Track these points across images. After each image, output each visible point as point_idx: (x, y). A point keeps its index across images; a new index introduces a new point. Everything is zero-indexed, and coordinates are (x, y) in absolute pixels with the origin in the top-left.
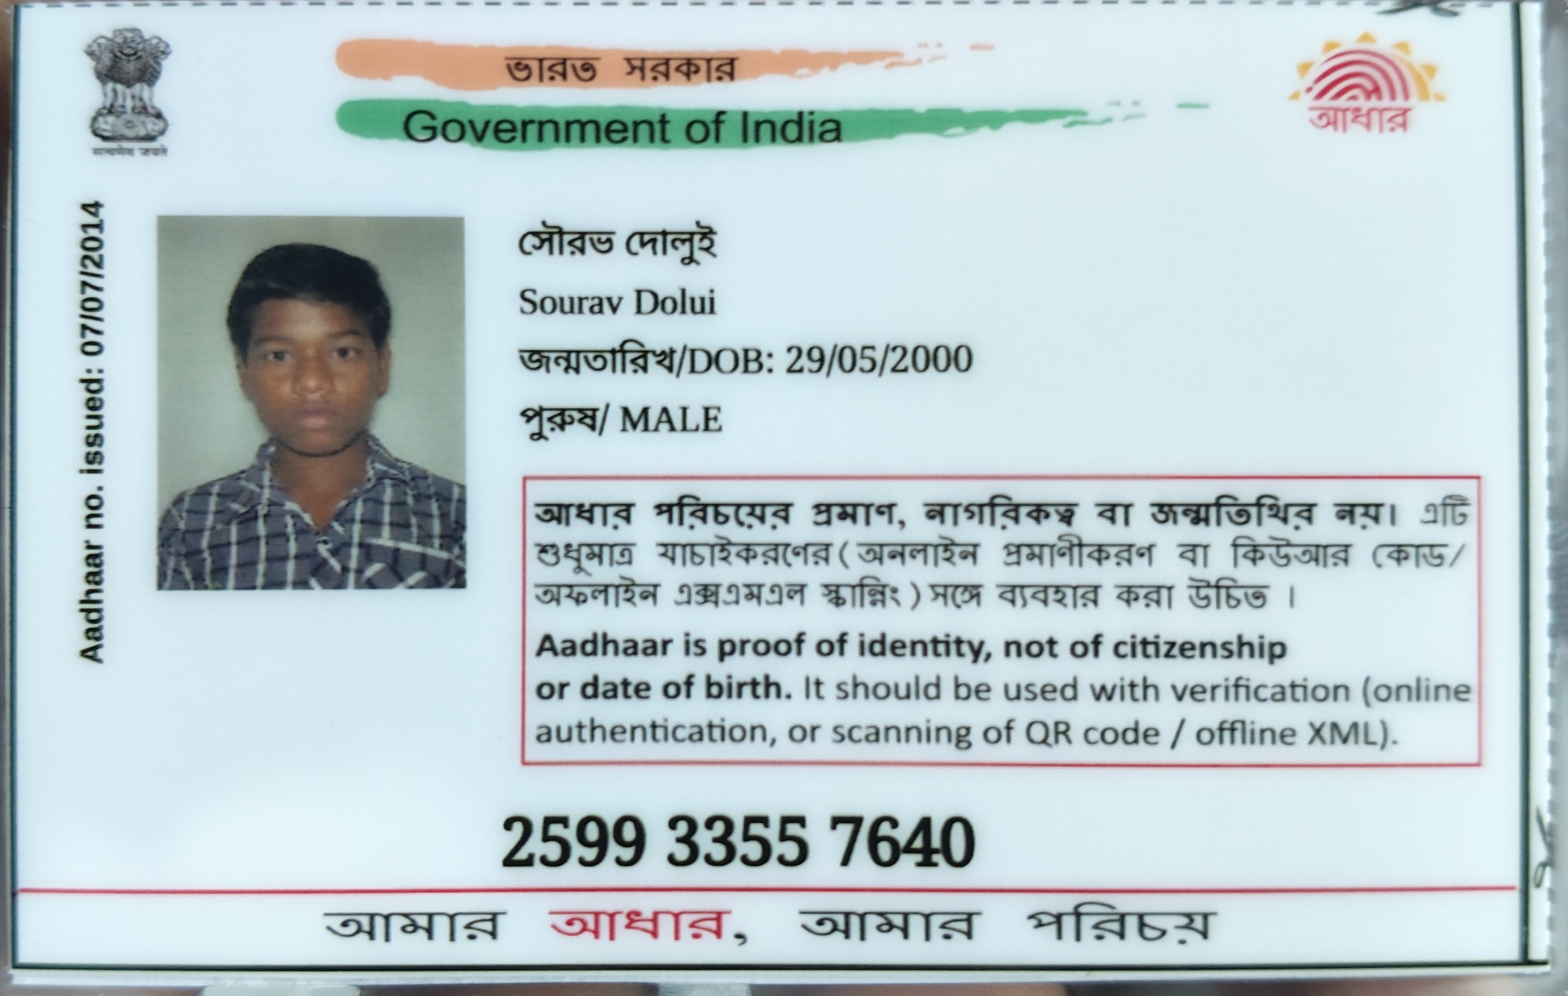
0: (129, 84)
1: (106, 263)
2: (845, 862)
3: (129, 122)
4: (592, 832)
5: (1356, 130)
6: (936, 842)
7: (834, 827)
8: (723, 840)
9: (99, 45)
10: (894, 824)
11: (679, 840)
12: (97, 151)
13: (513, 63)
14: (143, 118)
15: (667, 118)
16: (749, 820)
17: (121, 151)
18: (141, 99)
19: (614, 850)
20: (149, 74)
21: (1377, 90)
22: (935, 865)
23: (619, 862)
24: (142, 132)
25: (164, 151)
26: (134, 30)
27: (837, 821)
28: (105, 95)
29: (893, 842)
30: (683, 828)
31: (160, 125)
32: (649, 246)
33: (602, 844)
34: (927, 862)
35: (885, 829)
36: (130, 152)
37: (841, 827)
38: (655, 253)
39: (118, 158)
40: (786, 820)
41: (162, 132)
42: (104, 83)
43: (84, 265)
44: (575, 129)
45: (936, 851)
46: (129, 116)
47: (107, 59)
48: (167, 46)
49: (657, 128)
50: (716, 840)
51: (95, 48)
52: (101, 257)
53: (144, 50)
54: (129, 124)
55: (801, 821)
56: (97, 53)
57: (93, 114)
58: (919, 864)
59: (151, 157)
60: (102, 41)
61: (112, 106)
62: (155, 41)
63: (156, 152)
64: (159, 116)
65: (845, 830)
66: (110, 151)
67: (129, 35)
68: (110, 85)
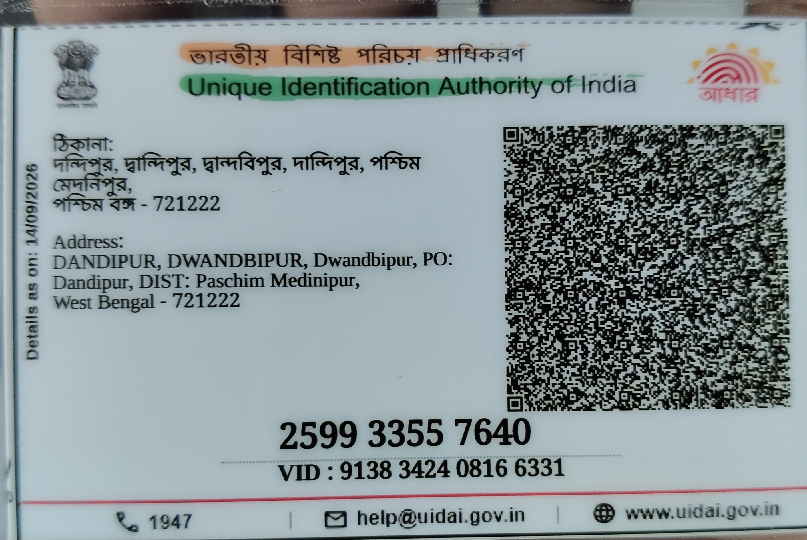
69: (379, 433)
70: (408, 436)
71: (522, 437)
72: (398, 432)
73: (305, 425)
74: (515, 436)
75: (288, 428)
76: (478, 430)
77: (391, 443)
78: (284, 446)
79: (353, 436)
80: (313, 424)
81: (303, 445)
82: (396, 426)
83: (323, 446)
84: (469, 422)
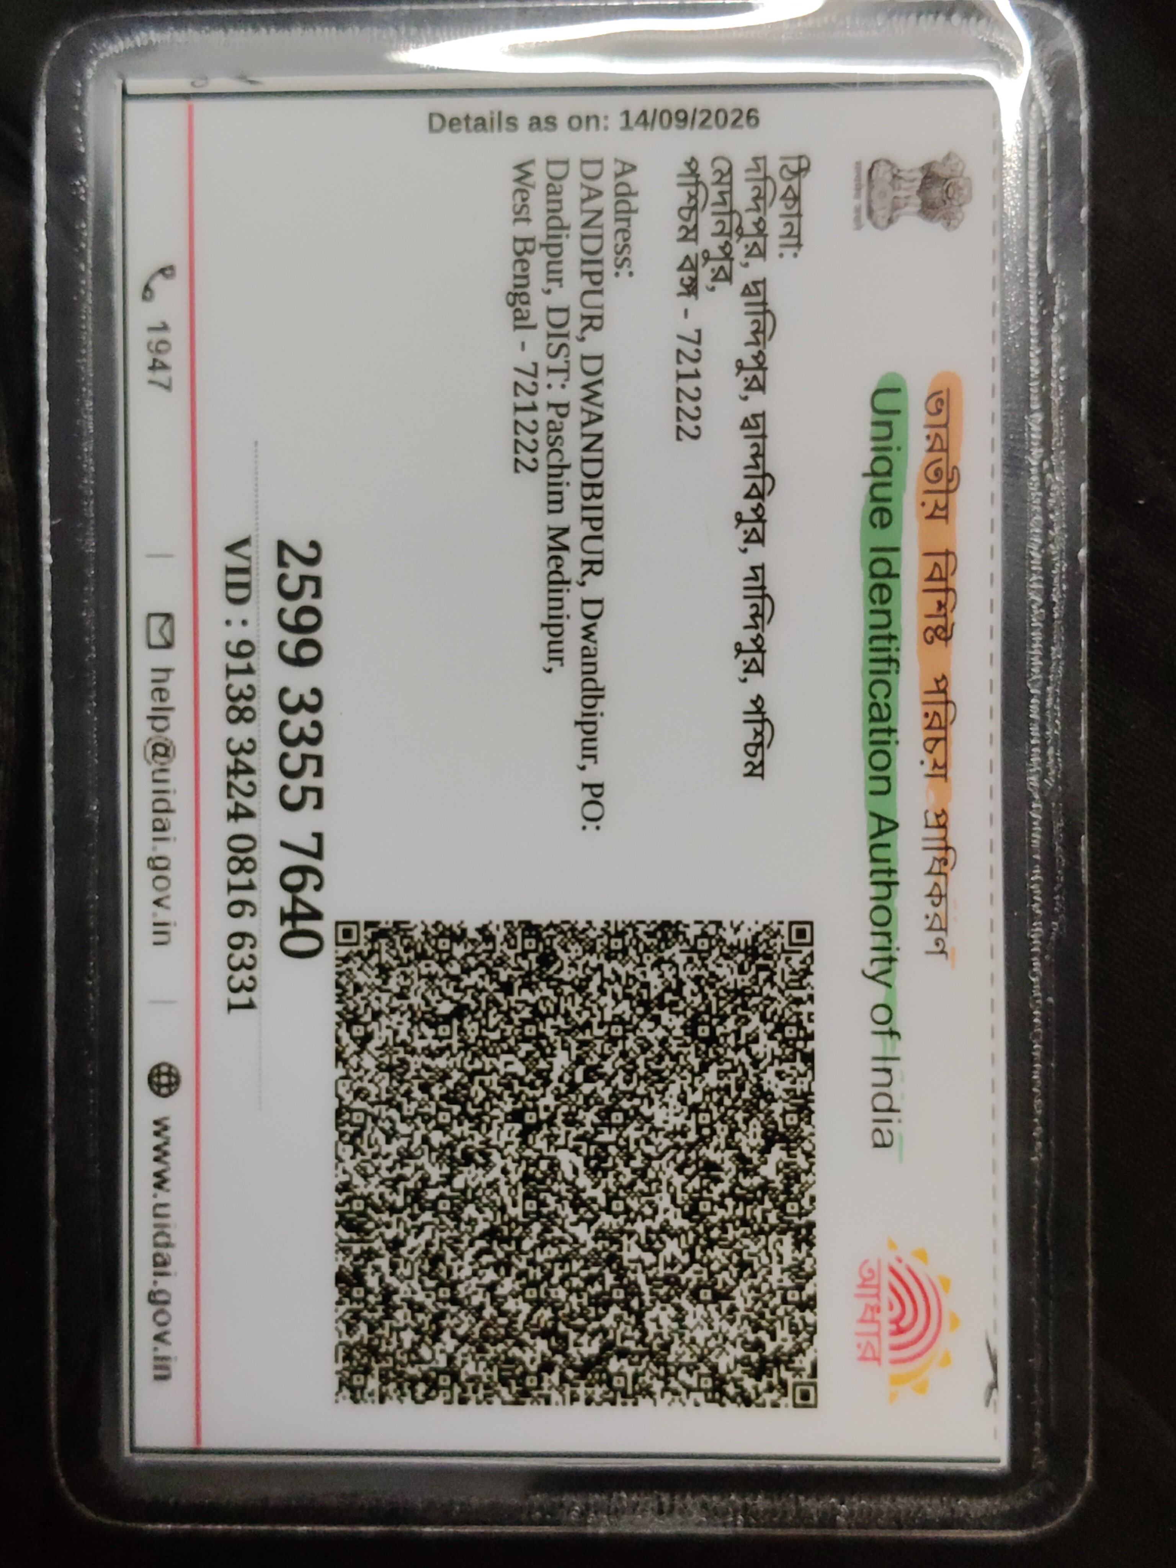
69: (302, 704)
70: (295, 754)
71: (295, 944)
72: (302, 737)
73: (317, 580)
74: (294, 934)
75: (311, 553)
76: (304, 870)
77: (284, 724)
78: (282, 546)
79: (298, 662)
80: (317, 595)
81: (282, 577)
82: (312, 733)
83: (282, 611)
84: (318, 855)
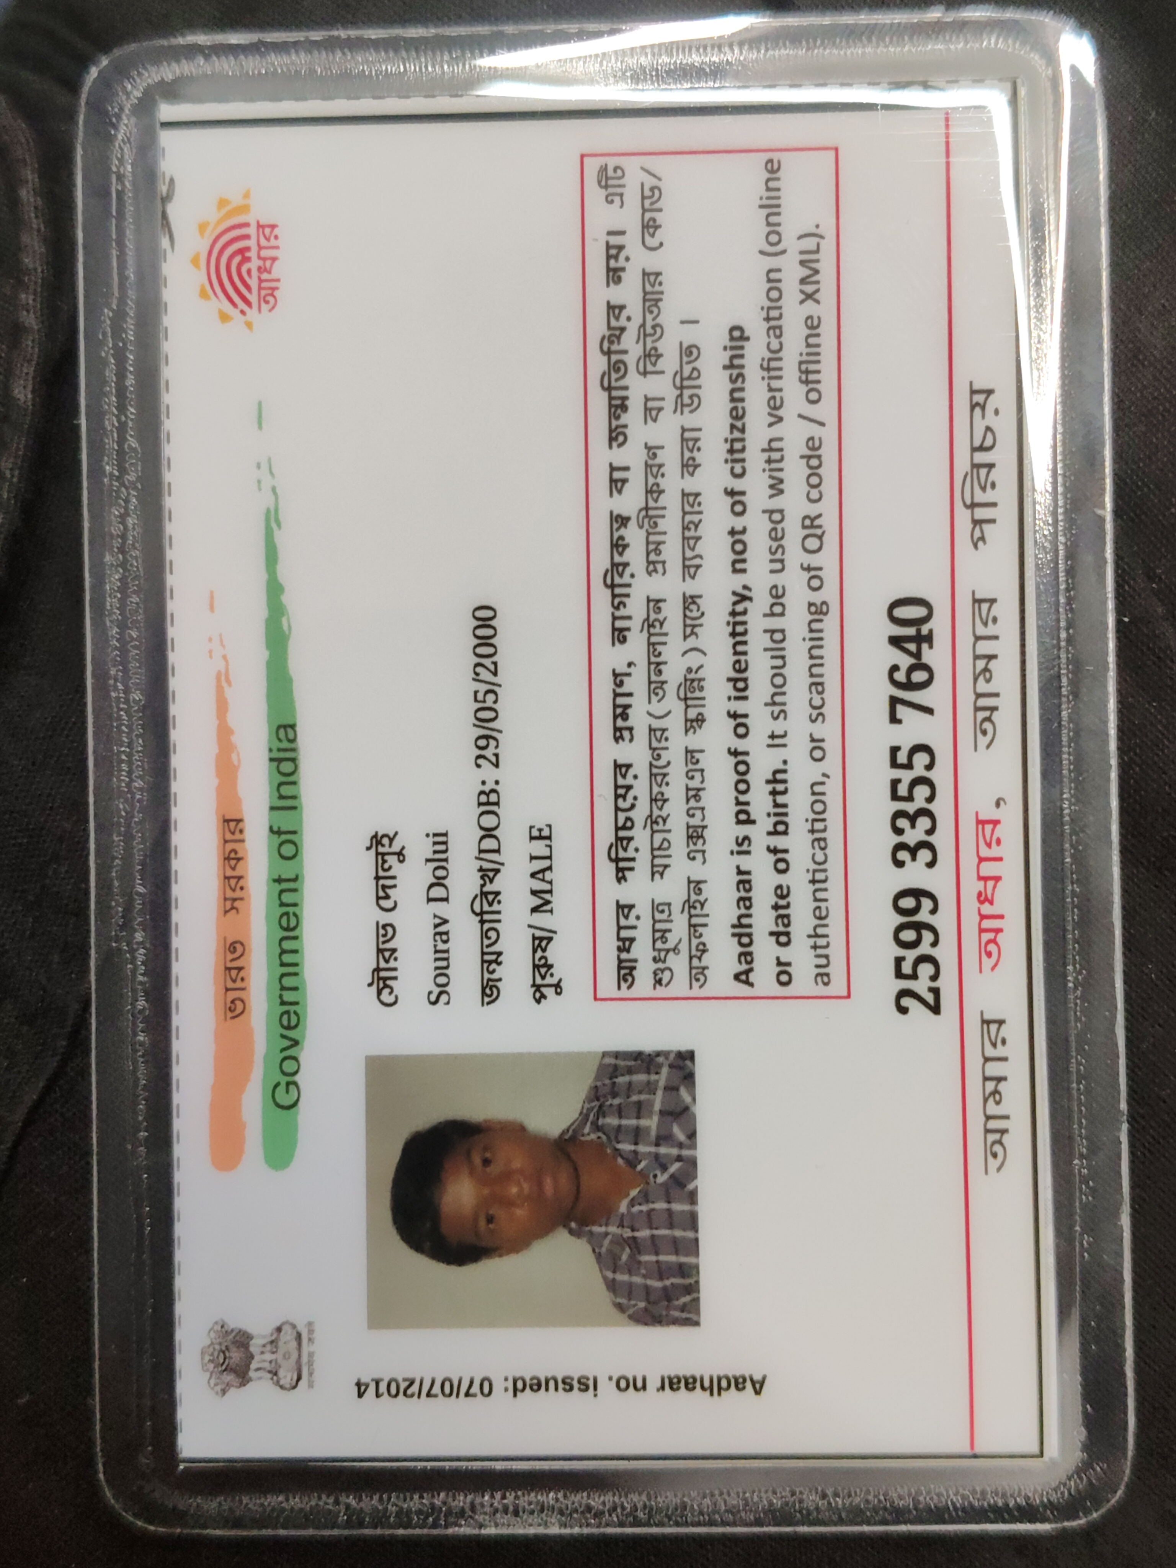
0: (252, 1357)
1: (410, 1375)
2: (929, 711)
3: (284, 1356)
4: (909, 935)
5: (277, 270)
6: (911, 631)
7: (900, 722)
8: (912, 820)
9: (216, 1385)
10: (895, 668)
11: (914, 858)
12: (311, 1385)
13: (229, 1015)
14: (281, 1344)
15: (276, 877)
16: (895, 797)
17: (310, 1363)
18: (264, 1346)
19: (923, 916)
20: (242, 1340)
21: (242, 251)
22: (931, 631)
23: (934, 911)
24: (294, 1344)
25: (310, 1324)
26: (203, 1353)
27: (894, 719)
28: (260, 1378)
29: (911, 669)
30: (903, 855)
31: (286, 1329)
32: (388, 891)
33: (919, 927)
34: (929, 639)
35: (900, 676)
36: (311, 1355)
37: (899, 716)
38: (395, 886)
39: (316, 1366)
40: (894, 764)
41: (294, 1326)
42: (250, 1380)
43: (412, 1395)
44: (287, 958)
45: (919, 631)
46: (279, 1356)
47: (229, 1377)
48: (216, 1323)
49: (285, 886)
50: (913, 826)
51: (219, 1388)
52: (405, 1380)
53: (220, 1344)
54: (286, 1356)
55: (894, 750)
56: (223, 1386)
57: (278, 1388)
58: (931, 647)
59: (316, 1335)
60: (212, 1382)
61: (270, 1372)
62: (213, 1335)
63: (311, 1332)
64: (279, 1329)
65: (902, 711)
66: (311, 1374)
67: (207, 1358)
68: (252, 1374)
